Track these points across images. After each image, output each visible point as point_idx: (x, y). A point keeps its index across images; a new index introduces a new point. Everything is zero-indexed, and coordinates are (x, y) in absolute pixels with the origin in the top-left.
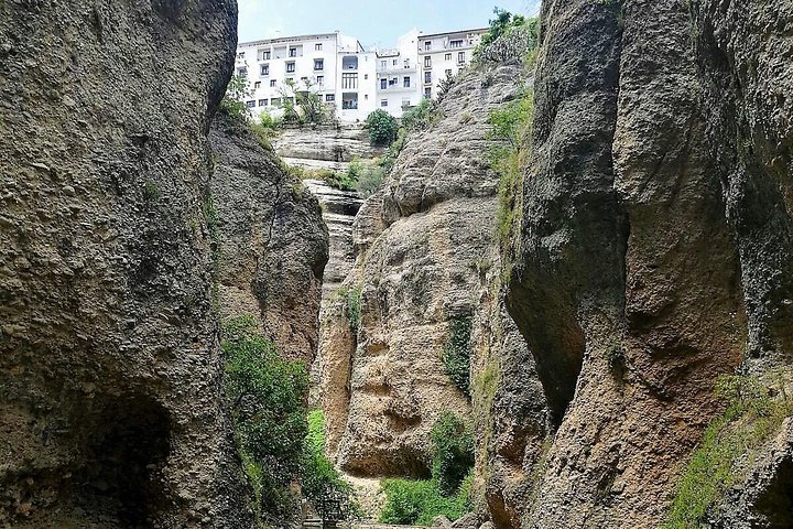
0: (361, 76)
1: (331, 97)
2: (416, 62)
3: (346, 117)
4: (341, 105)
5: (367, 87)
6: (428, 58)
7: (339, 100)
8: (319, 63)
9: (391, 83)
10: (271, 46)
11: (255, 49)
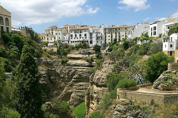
0: (93, 37)
1: (88, 41)
2: (103, 34)
3: (91, 45)
4: (89, 43)
5: (94, 39)
6: (105, 33)
7: (89, 42)
8: (85, 35)
9: (99, 38)
10: (77, 31)
11: (74, 31)
